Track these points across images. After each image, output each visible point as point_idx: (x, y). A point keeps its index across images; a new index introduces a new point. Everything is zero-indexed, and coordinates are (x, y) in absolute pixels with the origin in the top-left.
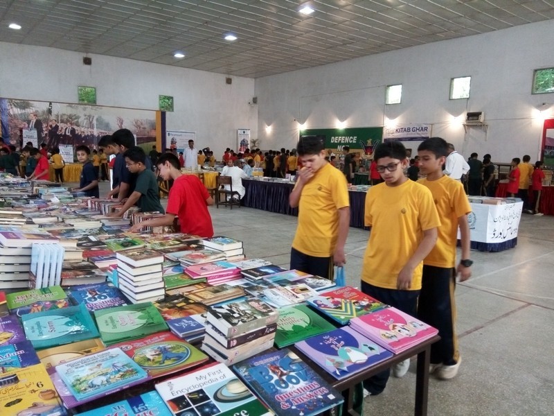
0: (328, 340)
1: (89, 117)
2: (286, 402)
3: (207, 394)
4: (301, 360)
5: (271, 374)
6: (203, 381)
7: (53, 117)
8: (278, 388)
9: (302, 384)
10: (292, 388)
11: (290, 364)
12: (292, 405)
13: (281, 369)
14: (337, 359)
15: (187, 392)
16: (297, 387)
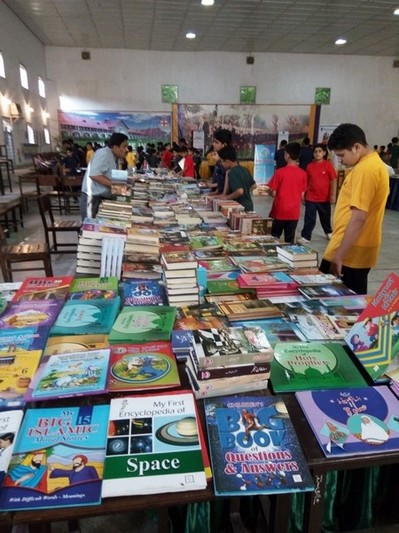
0: (345, 398)
1: (248, 117)
2: (235, 465)
3: (153, 426)
4: (288, 416)
5: (240, 423)
6: (159, 408)
7: (218, 119)
8: (237, 444)
9: (271, 448)
10: (255, 449)
11: (272, 417)
12: (239, 472)
13: (256, 420)
14: (341, 428)
15: (134, 417)
16: (261, 450)
